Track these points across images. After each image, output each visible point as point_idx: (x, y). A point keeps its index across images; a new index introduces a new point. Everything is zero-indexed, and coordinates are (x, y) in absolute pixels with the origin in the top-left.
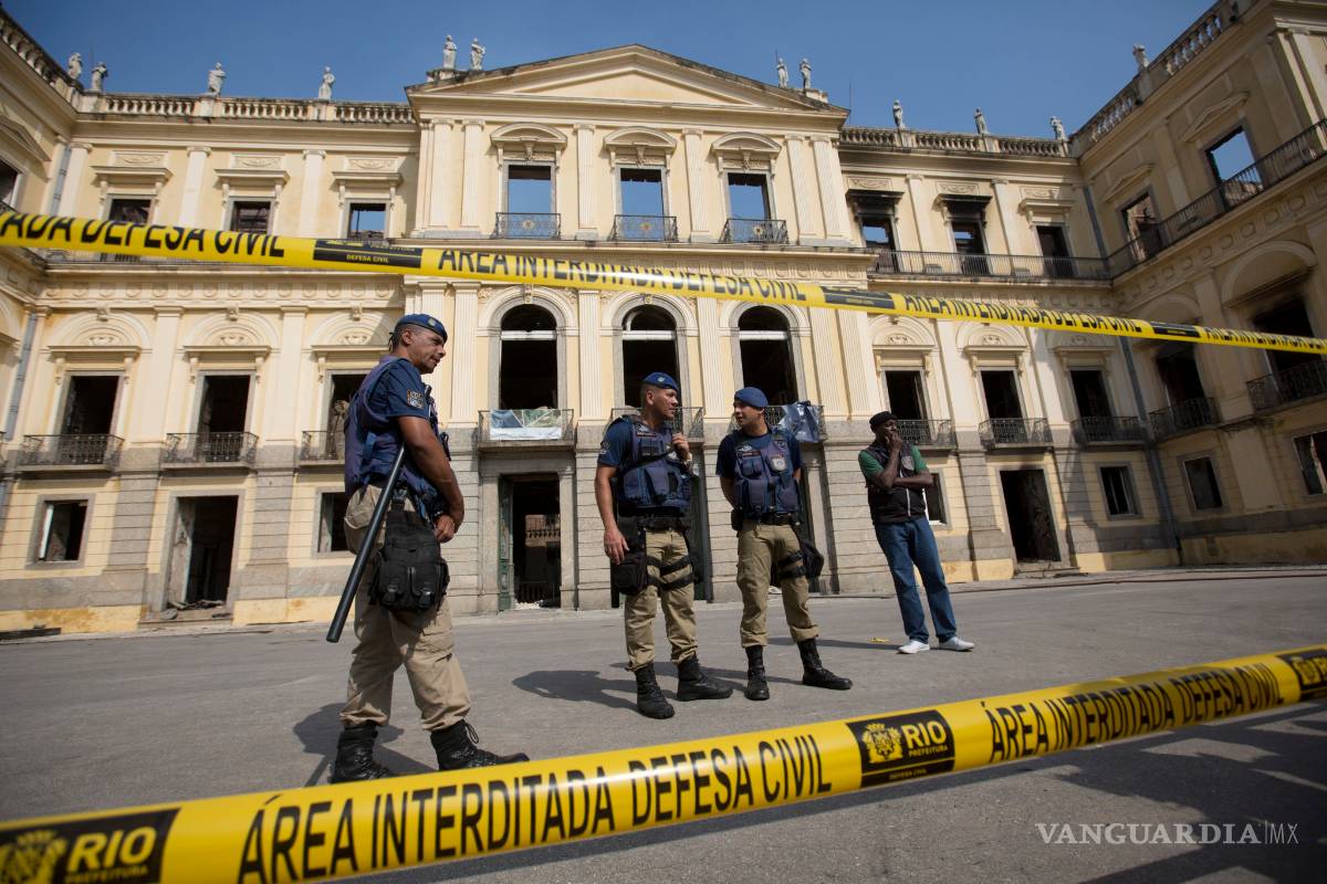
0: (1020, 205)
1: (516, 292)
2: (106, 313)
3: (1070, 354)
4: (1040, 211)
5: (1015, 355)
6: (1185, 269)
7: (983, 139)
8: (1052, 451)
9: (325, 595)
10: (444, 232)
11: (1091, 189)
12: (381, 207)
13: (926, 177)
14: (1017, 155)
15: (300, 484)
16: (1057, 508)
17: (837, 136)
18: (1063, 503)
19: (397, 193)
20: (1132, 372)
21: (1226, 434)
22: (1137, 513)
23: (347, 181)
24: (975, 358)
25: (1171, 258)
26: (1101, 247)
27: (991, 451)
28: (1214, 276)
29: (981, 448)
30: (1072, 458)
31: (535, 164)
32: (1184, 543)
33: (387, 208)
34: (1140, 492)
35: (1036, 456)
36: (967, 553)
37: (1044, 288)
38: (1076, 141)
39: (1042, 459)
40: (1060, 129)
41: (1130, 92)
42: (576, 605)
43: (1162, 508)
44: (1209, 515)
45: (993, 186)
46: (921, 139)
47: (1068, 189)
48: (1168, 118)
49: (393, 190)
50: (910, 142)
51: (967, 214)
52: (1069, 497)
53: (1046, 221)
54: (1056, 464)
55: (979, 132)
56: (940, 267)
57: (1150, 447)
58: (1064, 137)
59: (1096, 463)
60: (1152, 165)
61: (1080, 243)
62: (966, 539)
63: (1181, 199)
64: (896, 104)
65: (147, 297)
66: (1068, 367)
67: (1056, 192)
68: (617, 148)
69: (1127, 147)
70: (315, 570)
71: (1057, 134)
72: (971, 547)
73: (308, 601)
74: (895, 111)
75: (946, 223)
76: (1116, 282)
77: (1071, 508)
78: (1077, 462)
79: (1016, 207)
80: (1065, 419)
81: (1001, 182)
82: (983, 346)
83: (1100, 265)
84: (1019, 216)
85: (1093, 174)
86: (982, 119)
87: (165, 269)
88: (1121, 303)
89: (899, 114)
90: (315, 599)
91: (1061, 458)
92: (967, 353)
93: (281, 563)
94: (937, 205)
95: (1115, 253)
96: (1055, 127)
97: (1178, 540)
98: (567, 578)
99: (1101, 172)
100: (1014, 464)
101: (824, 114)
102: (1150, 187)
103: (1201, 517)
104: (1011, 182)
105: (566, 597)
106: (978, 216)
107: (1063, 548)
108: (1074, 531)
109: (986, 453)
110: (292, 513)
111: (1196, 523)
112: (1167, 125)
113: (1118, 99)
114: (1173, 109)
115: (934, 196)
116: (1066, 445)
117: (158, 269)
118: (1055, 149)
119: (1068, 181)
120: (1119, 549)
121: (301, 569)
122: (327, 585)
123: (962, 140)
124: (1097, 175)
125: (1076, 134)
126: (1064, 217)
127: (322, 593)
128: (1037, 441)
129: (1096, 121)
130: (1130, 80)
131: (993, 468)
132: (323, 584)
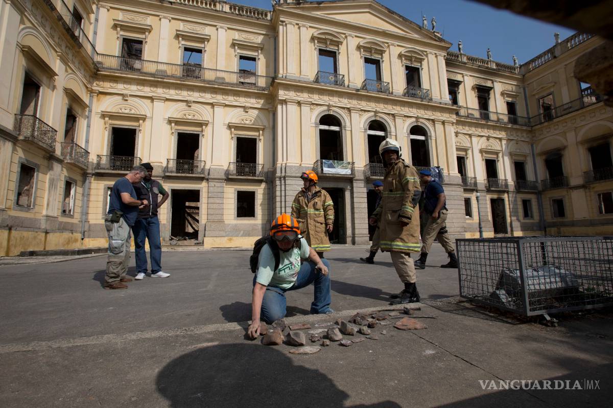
0: (501, 92)
1: (325, 108)
2: (127, 97)
3: (515, 155)
4: (509, 96)
5: (497, 154)
6: (563, 127)
7: (490, 62)
8: (508, 192)
9: (242, 236)
10: (295, 77)
11: (526, 89)
12: (254, 59)
13: (470, 76)
14: (502, 70)
15: (227, 186)
16: (508, 214)
17: (446, 54)
18: (510, 212)
19: (261, 53)
20: (535, 164)
21: (571, 191)
22: (532, 217)
23: (239, 44)
24: (484, 154)
25: (559, 121)
26: (528, 113)
27: (489, 191)
28: (575, 130)
29: (485, 189)
30: (514, 195)
31: (331, 50)
32: (547, 229)
33: (257, 60)
34: (534, 210)
35: (502, 194)
36: (478, 229)
37: (508, 128)
38: (523, 68)
39: (504, 195)
40: (517, 61)
41: (551, 51)
42: (354, 243)
43: (540, 216)
44: (560, 220)
45: (493, 83)
46: (468, 59)
47: (518, 87)
48: (566, 65)
49: (260, 51)
50: (465, 60)
51: (483, 94)
52: (512, 210)
53: (510, 100)
54: (508, 197)
55: (488, 58)
56: (473, 115)
57: (539, 194)
58: (517, 65)
59: (521, 198)
60: (555, 83)
61: (520, 111)
62: (478, 224)
63: (566, 99)
64: (460, 42)
65: (147, 91)
66: (514, 160)
67: (514, 88)
68: (364, 47)
69: (545, 74)
70: (236, 225)
71: (515, 63)
72: (480, 228)
73: (234, 238)
74: (459, 45)
75: (476, 96)
76: (534, 128)
77: (512, 214)
78: (516, 197)
79: (500, 93)
80: (512, 180)
81: (496, 81)
82: (486, 149)
83: (527, 120)
84: (501, 96)
85: (529, 83)
86: (490, 53)
87: (158, 78)
88: (533, 137)
89: (460, 46)
90: (237, 238)
91: (510, 195)
92: (481, 151)
93: (221, 221)
94: (473, 88)
95: (533, 117)
96: (515, 60)
97: (545, 228)
98: (349, 232)
99: (533, 82)
100: (495, 196)
101: (443, 44)
102: (553, 92)
103: (555, 220)
104: (500, 82)
105: (349, 240)
106: (487, 95)
107: (509, 229)
108: (513, 223)
109: (487, 191)
110: (225, 199)
111: (553, 222)
112: (565, 68)
113: (545, 54)
114: (568, 62)
115: (472, 85)
116: (512, 190)
117: (155, 78)
118: (515, 70)
119: (519, 84)
120: (527, 231)
121: (230, 224)
122: (242, 232)
123: (483, 61)
124: (531, 83)
125: (523, 65)
126: (516, 99)
127: (240, 235)
128: (502, 188)
129: (533, 61)
130: (552, 46)
131: (489, 197)
132: (240, 231)
